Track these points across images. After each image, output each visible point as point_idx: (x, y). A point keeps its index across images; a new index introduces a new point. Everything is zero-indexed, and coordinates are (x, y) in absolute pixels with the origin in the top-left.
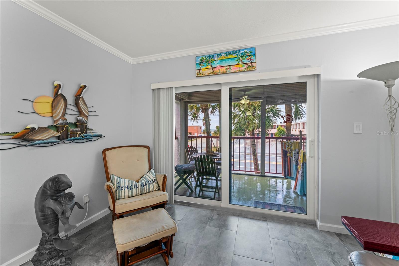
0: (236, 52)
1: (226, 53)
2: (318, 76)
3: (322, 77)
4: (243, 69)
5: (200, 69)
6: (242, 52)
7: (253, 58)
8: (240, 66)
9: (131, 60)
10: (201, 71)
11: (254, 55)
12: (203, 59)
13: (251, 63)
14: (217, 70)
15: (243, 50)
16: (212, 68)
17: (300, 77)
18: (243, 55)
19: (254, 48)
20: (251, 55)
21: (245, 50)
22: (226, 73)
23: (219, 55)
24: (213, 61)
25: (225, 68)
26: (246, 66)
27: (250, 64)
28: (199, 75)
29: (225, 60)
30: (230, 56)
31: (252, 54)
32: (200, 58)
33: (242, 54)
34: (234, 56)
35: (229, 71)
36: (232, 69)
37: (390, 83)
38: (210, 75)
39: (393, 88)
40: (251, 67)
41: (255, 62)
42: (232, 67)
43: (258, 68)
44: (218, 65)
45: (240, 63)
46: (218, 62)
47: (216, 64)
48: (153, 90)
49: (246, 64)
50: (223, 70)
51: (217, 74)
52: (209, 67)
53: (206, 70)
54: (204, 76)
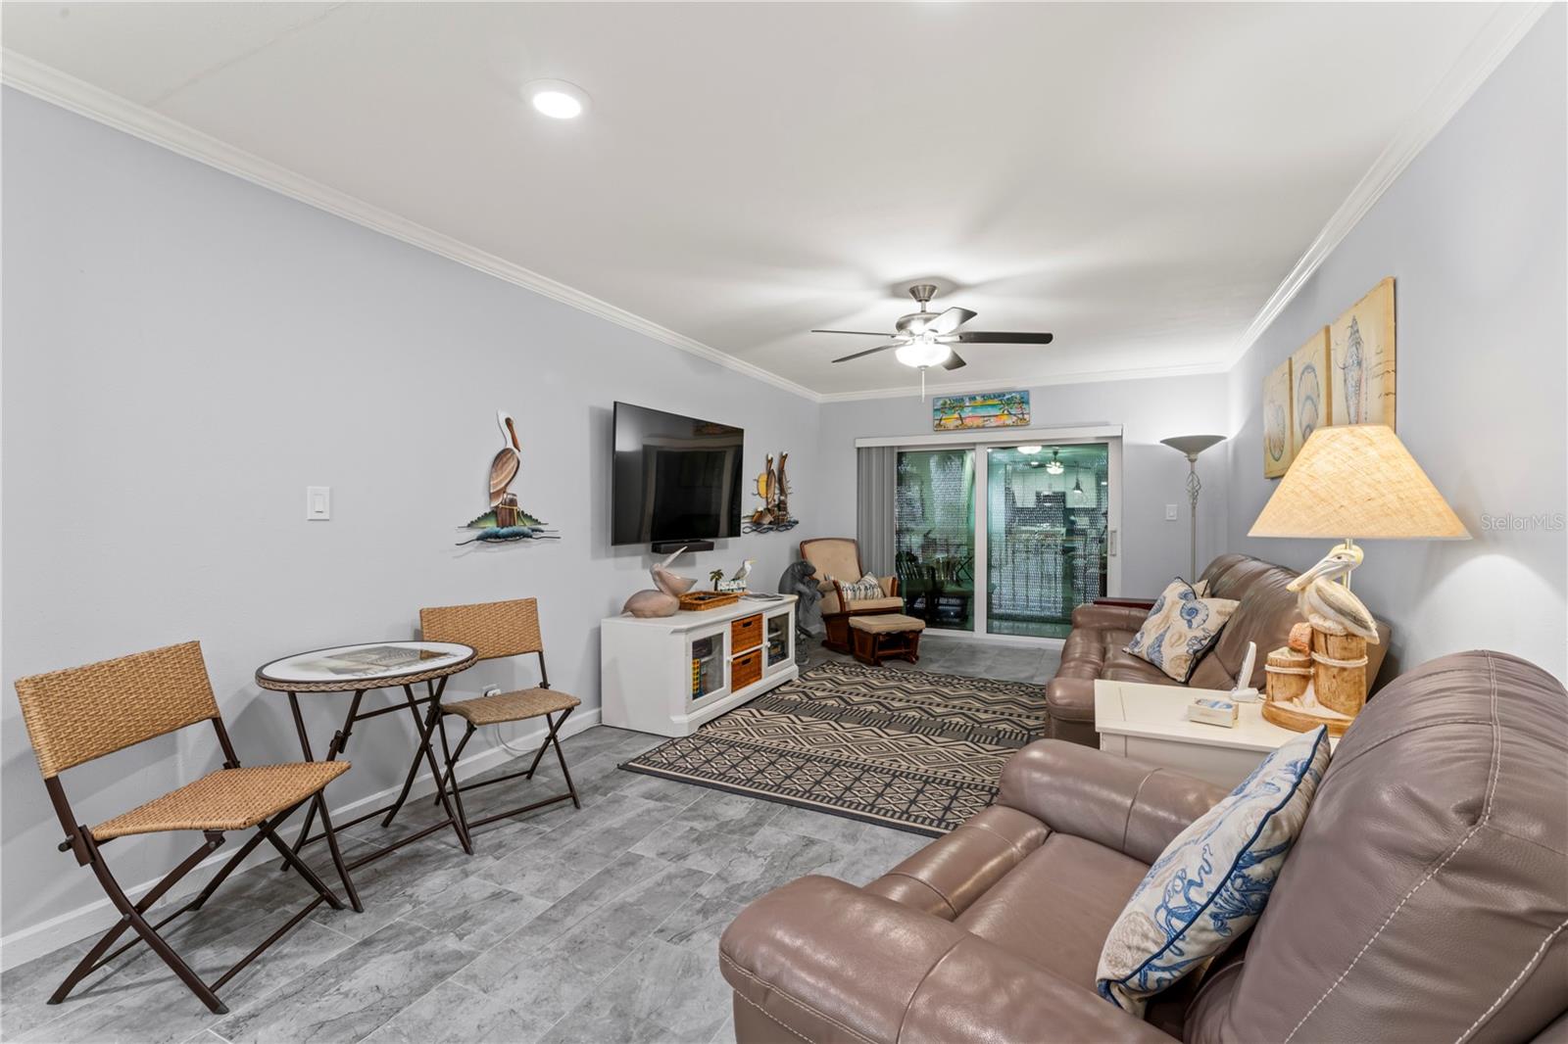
0: (1000, 396)
1: (983, 396)
2: (1121, 437)
3: (1125, 440)
4: (1010, 422)
5: (941, 420)
6: (1007, 397)
7: (1024, 406)
8: (1005, 417)
9: (819, 398)
10: (943, 422)
11: (1027, 403)
12: (946, 403)
13: (1023, 414)
14: (968, 422)
15: (1010, 393)
16: (961, 419)
17: (1098, 438)
18: (1010, 402)
19: (1027, 392)
20: (1023, 402)
21: (1013, 394)
22: (983, 427)
23: (973, 398)
24: (962, 408)
25: (982, 419)
26: (1015, 418)
27: (1021, 416)
28: (939, 427)
29: (982, 406)
30: (990, 402)
31: (1023, 400)
32: (941, 402)
33: (1008, 399)
34: (996, 402)
35: (988, 424)
36: (993, 422)
37: (1192, 457)
38: (957, 428)
39: (1196, 463)
40: (1023, 419)
41: (1028, 414)
42: (992, 419)
43: (1032, 423)
44: (970, 414)
45: (1006, 412)
46: (970, 409)
47: (967, 412)
48: (859, 449)
49: (1015, 415)
50: (979, 422)
51: (969, 428)
52: (956, 416)
53: (951, 421)
54: (947, 430)
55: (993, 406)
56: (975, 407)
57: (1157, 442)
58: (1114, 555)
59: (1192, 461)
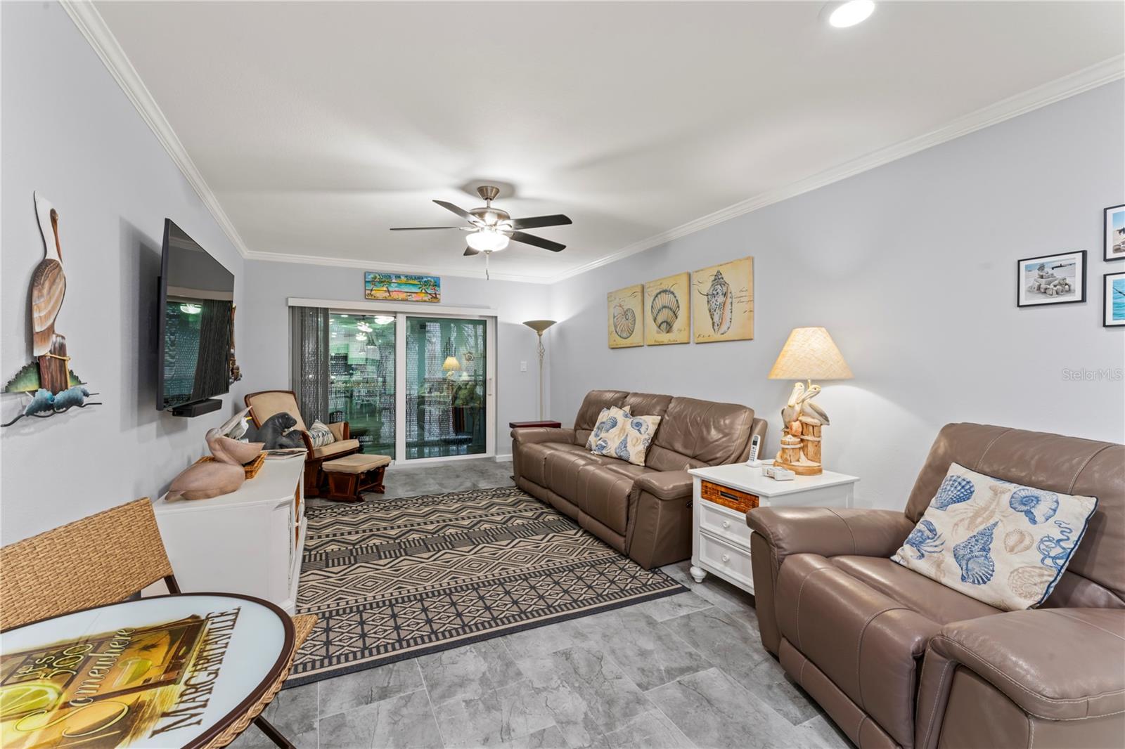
0: (419, 278)
1: (406, 276)
2: (496, 317)
3: (499, 319)
4: (426, 299)
5: (372, 290)
6: (425, 279)
7: (437, 288)
8: (423, 295)
10: (373, 292)
11: (439, 287)
12: (375, 278)
13: (435, 294)
14: (394, 295)
15: (427, 277)
16: (389, 291)
17: (481, 316)
18: (427, 283)
19: (439, 278)
20: (436, 285)
21: (429, 279)
22: (407, 300)
23: (398, 277)
24: (390, 283)
25: (405, 294)
26: (430, 297)
27: (434, 295)
28: (369, 297)
29: (406, 284)
30: (412, 282)
31: (436, 284)
32: (372, 276)
33: (425, 282)
34: (416, 282)
35: (409, 298)
36: (414, 297)
37: (540, 333)
38: (385, 299)
39: (542, 337)
40: (435, 298)
41: (439, 294)
42: (413, 295)
43: (442, 301)
44: (396, 289)
45: (423, 291)
46: (396, 284)
47: (393, 287)
48: (292, 307)
49: (430, 294)
50: (402, 296)
51: (395, 300)
52: (385, 289)
53: (380, 292)
54: (376, 299)
55: (414, 285)
56: (400, 284)
57: (521, 323)
58: (490, 395)
59: (540, 335)
